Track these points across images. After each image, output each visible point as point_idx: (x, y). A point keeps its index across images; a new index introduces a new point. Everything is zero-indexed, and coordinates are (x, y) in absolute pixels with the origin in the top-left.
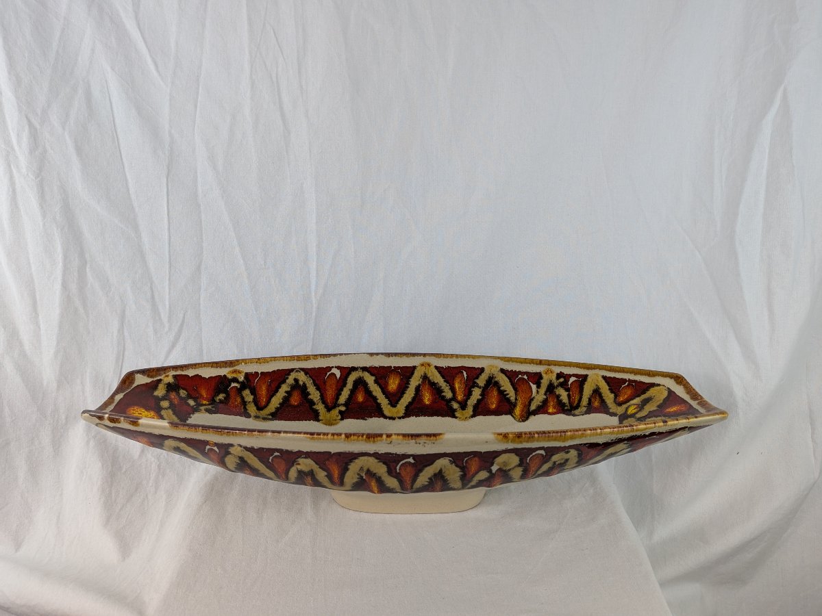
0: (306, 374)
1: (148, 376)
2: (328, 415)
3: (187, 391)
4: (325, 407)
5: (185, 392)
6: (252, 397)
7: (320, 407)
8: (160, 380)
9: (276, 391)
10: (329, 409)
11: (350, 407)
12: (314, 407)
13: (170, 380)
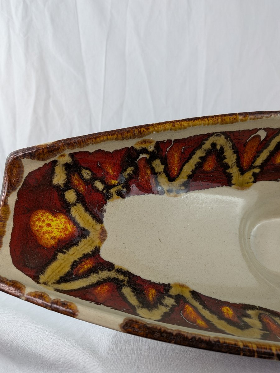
0: (226, 138)
1: (39, 159)
2: (241, 179)
3: (90, 170)
4: (240, 170)
5: (88, 171)
6: (163, 167)
7: (234, 171)
8: (55, 162)
9: (190, 158)
10: (242, 172)
11: (265, 168)
12: (228, 171)
13: (67, 159)
